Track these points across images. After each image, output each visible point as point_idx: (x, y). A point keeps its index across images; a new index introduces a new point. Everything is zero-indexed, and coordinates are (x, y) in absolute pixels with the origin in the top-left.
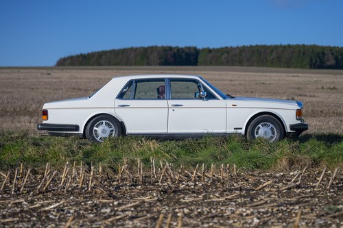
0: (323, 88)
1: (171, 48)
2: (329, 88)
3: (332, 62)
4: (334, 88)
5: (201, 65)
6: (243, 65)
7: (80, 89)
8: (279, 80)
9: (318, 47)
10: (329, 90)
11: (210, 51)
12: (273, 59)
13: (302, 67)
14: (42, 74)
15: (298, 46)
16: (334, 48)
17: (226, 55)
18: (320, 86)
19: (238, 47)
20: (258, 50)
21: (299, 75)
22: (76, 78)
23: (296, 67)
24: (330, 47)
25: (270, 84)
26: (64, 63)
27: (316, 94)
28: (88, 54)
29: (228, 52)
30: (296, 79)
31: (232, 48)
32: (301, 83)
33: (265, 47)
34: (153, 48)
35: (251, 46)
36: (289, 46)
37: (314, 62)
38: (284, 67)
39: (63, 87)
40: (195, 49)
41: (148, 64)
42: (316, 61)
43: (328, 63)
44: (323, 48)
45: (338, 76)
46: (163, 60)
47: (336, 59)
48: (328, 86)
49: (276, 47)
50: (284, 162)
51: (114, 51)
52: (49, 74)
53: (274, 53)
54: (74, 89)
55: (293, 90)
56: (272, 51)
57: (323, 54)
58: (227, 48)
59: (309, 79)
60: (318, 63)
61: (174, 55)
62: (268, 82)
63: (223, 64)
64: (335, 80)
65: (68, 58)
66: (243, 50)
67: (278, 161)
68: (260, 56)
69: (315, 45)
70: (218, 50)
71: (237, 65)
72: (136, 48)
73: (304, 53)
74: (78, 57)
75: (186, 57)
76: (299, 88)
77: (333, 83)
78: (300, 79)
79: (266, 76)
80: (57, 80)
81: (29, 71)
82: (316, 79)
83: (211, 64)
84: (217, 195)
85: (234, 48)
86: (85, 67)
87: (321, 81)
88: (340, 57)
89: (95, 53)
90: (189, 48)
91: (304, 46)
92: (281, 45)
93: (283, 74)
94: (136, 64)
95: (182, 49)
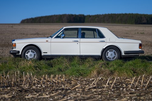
0: (138, 33)
1: (72, 15)
2: (141, 33)
3: (145, 21)
4: (143, 33)
5: (86, 23)
6: (105, 23)
7: (24, 34)
8: (119, 29)
9: (139, 14)
10: (141, 34)
11: (90, 16)
12: (119, 20)
13: (132, 23)
14: (9, 27)
15: (130, 14)
16: (146, 15)
17: (97, 18)
18: (137, 32)
19: (103, 15)
20: (112, 16)
21: (128, 27)
22: (24, 29)
23: (129, 23)
24: (144, 14)
25: (114, 31)
26: (24, 22)
27: (134, 36)
28: (35, 18)
29: (98, 17)
30: (127, 29)
31: (100, 15)
32: (128, 31)
33: (115, 15)
34: (64, 15)
35: (109, 14)
36: (126, 14)
37: (137, 21)
38: (124, 23)
39: (16, 33)
40: (83, 15)
41: (62, 22)
42: (138, 21)
43: (143, 22)
44: (141, 15)
45: (147, 27)
46: (69, 20)
47: (147, 20)
48: (141, 32)
49: (120, 15)
50: (95, 73)
51: (47, 16)
52: (12, 27)
53: (119, 17)
54: (21, 34)
55: (124, 34)
56: (118, 16)
57: (141, 17)
58: (98, 15)
59: (133, 29)
60: (139, 22)
61: (74, 18)
62: (113, 30)
63: (96, 22)
64: (145, 29)
65: (26, 20)
66: (105, 16)
67: (92, 72)
68: (113, 18)
69: (137, 14)
70: (94, 16)
71: (102, 23)
72: (57, 15)
73: (132, 18)
74: (30, 19)
75: (80, 19)
76: (127, 33)
77: (143, 30)
78: (129, 29)
79: (113, 28)
80: (15, 30)
81: (4, 25)
82: (136, 29)
83: (91, 22)
84: (47, 93)
85: (101, 15)
86: (33, 24)
87: (138, 30)
88: (149, 19)
89: (38, 17)
90: (81, 15)
91: (132, 14)
92: (122, 14)
93: (122, 27)
94: (56, 22)
95: (77, 15)
